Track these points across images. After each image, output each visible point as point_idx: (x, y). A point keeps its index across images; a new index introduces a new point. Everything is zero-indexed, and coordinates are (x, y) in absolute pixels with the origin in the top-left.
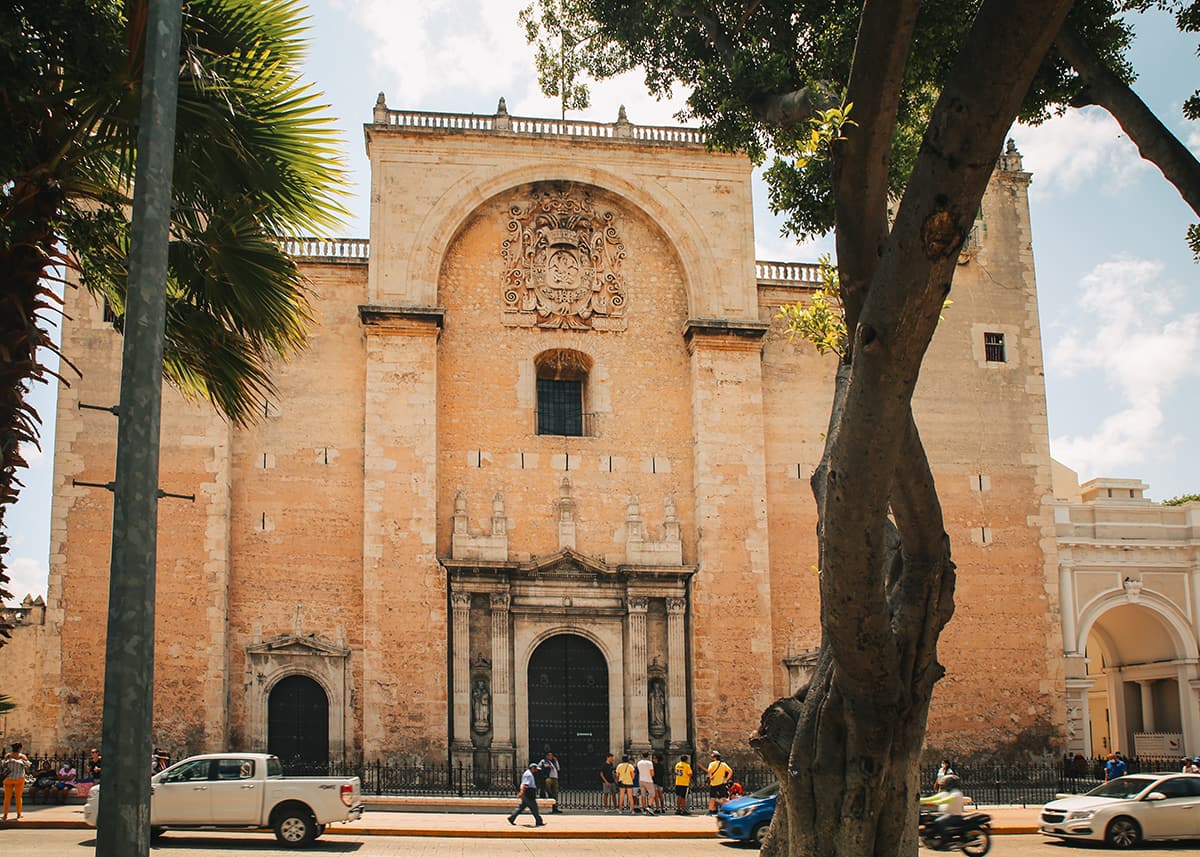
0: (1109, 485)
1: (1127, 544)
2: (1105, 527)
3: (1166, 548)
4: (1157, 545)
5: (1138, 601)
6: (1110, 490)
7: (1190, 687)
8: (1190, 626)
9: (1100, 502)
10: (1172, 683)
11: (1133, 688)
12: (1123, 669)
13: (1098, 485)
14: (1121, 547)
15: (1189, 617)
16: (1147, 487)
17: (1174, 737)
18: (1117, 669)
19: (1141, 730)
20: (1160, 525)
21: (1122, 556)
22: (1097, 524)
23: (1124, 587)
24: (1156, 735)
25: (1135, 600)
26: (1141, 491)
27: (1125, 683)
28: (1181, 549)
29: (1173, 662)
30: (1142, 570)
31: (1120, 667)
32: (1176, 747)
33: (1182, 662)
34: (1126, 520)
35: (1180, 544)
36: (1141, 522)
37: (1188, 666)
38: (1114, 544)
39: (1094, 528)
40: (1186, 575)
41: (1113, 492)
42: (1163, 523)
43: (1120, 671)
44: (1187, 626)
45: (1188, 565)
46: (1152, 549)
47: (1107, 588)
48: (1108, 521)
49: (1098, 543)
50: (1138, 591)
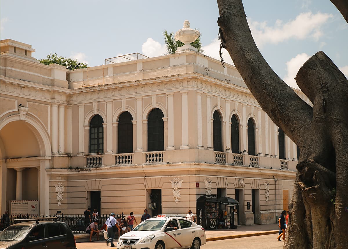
0: (15, 45)
1: (23, 83)
2: (11, 71)
3: (41, 90)
4: (38, 86)
5: (26, 119)
6: (15, 48)
7: (46, 173)
8: (49, 137)
9: (9, 54)
10: (36, 170)
11: (12, 172)
12: (8, 160)
13: (9, 43)
14: (19, 84)
15: (49, 131)
16: (34, 51)
17: (34, 203)
18: (4, 160)
19: (14, 198)
20: (39, 75)
21: (19, 90)
22: (7, 68)
23: (18, 110)
24: (24, 202)
25: (23, 118)
26: (30, 52)
27: (8, 169)
28: (48, 91)
29: (38, 158)
30: (29, 100)
31: (6, 159)
32: (35, 209)
33: (43, 158)
34: (22, 69)
35: (48, 88)
36: (30, 71)
37: (46, 160)
38: (16, 82)
39: (5, 70)
40: (49, 107)
41: (16, 50)
42: (40, 74)
43: (6, 161)
44: (48, 137)
45: (50, 101)
46: (34, 88)
47: (9, 109)
48: (13, 67)
49: (7, 80)
50: (25, 113)
